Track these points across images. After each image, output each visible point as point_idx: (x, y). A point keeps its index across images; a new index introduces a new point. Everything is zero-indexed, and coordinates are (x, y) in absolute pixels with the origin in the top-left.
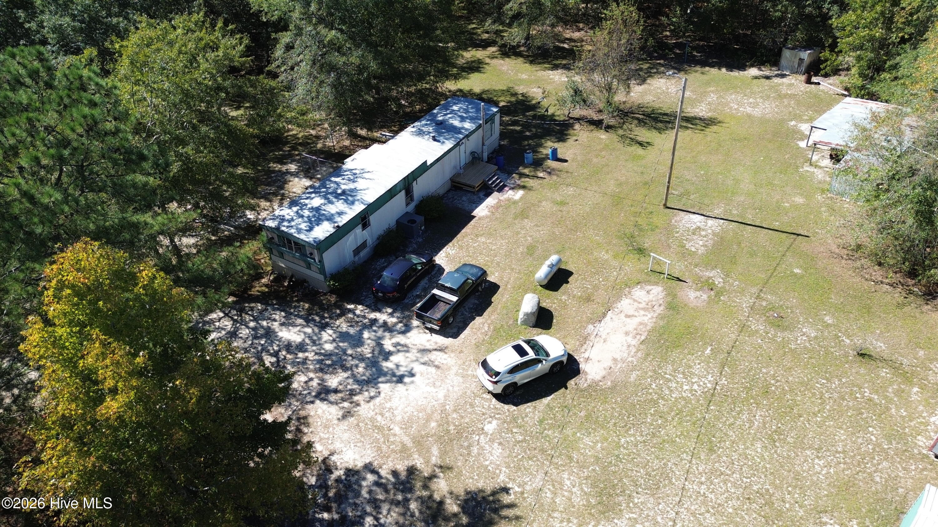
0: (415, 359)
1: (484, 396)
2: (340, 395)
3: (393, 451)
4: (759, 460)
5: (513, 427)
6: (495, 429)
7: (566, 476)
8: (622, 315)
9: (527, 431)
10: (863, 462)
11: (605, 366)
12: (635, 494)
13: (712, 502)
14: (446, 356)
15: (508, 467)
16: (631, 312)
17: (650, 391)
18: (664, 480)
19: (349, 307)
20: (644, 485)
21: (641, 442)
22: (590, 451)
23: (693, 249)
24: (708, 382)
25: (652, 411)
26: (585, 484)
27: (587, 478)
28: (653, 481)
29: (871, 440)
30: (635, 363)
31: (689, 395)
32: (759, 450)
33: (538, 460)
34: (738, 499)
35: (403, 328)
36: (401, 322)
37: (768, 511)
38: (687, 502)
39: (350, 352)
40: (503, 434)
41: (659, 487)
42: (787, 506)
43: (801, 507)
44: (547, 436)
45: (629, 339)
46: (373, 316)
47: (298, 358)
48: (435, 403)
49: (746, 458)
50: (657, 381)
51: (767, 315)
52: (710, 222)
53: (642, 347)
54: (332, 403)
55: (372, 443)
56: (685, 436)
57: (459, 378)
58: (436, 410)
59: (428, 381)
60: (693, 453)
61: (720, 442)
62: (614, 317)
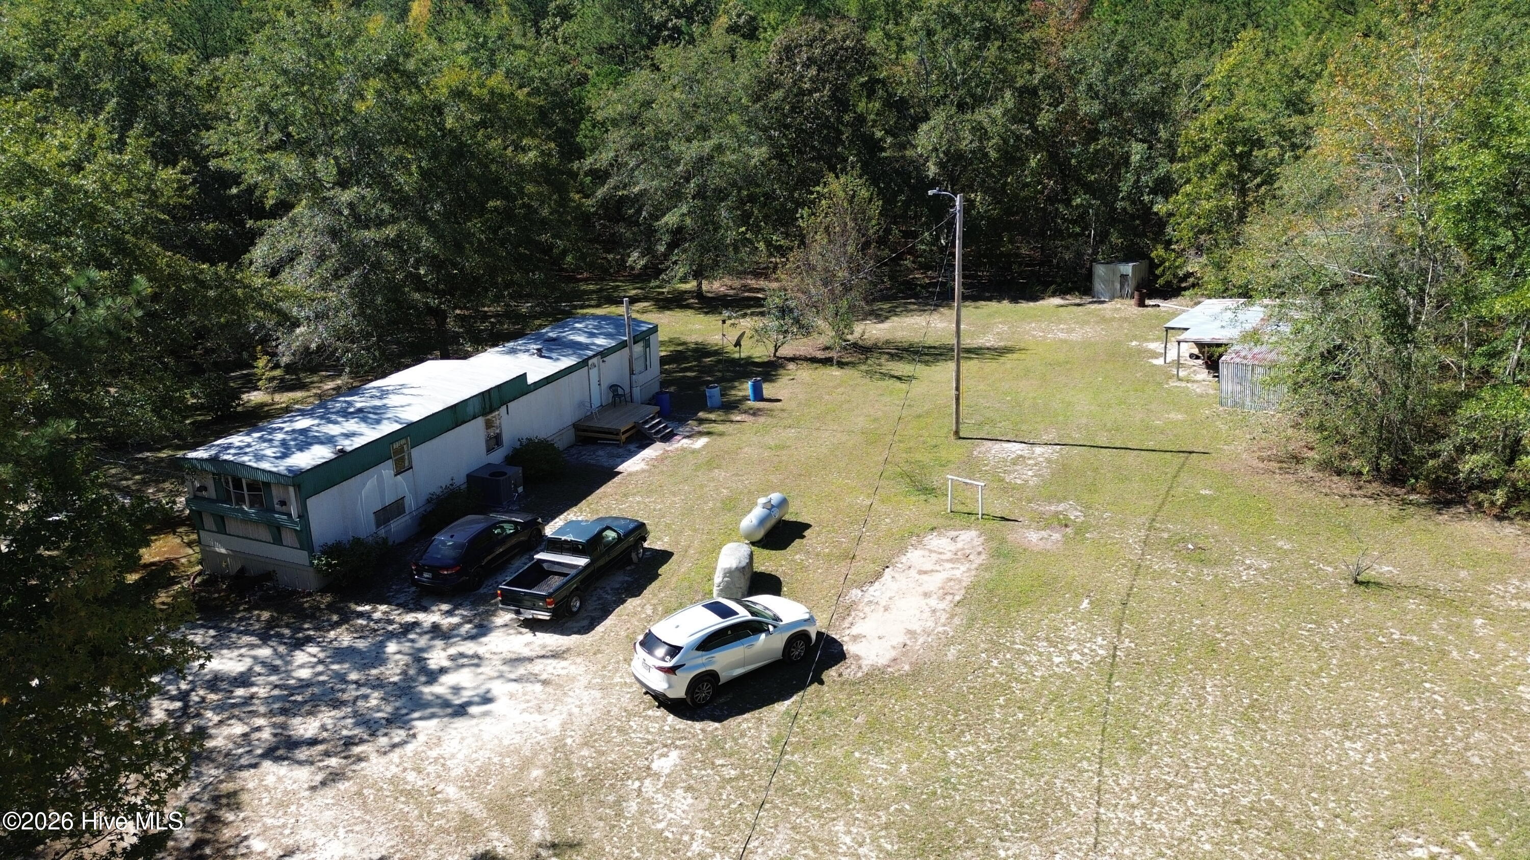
0: (496, 674)
1: (650, 712)
2: (321, 748)
3: (442, 830)
4: (1235, 755)
5: (716, 757)
6: (676, 765)
7: (840, 827)
8: (913, 573)
9: (745, 760)
10: (1437, 737)
11: (894, 643)
12: (997, 843)
13: (1165, 837)
14: (564, 663)
15: (709, 825)
16: (928, 566)
17: (990, 671)
18: (1054, 810)
19: (360, 609)
20: (1013, 823)
21: (990, 753)
22: (885, 779)
23: (1019, 482)
24: (1100, 647)
25: (1001, 700)
26: (885, 837)
27: (887, 827)
28: (1031, 815)
29: (1436, 701)
30: (951, 634)
31: (1068, 670)
32: (1231, 739)
33: (775, 807)
34: (1217, 825)
35: (475, 631)
36: (470, 622)
37: (1284, 838)
38: (1112, 844)
39: (353, 676)
40: (695, 771)
41: (1046, 825)
42: (1320, 824)
43: (1348, 822)
44: (791, 763)
45: (933, 602)
46: (410, 618)
47: (234, 698)
48: (540, 738)
49: (1210, 754)
50: (1001, 656)
51: (1175, 548)
52: (1038, 450)
53: (958, 610)
54: (300, 763)
55: (391, 821)
56: (1077, 734)
57: (593, 692)
58: (542, 749)
59: (525, 706)
60: (1101, 758)
61: (1149, 735)
62: (897, 575)
